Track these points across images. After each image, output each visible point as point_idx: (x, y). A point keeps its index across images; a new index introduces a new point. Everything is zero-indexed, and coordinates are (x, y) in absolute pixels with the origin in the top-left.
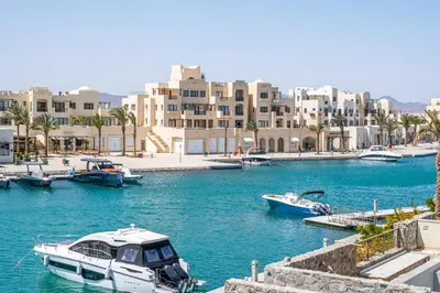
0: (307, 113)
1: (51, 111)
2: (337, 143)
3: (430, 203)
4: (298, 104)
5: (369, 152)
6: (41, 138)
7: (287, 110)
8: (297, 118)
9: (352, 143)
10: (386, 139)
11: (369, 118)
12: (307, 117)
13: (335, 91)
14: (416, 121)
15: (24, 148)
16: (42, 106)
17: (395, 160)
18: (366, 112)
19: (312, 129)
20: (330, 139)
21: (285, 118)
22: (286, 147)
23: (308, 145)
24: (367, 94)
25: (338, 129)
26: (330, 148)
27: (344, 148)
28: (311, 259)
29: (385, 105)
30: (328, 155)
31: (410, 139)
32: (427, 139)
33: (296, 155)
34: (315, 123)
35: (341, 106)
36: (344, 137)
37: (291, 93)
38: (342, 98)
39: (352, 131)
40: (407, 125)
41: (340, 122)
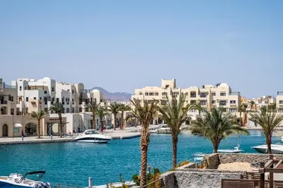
0: (29, 100)
2: (55, 128)
3: (135, 178)
4: (20, 93)
5: (83, 135)
7: (11, 99)
8: (20, 106)
9: (69, 128)
10: (97, 125)
11: (83, 105)
12: (28, 105)
13: (53, 82)
14: (123, 108)
17: (106, 142)
18: (81, 100)
19: (34, 115)
20: (49, 125)
21: (9, 106)
22: (10, 132)
23: (30, 130)
24: (81, 85)
25: (56, 116)
26: (50, 132)
27: (62, 131)
29: (96, 94)
30: (48, 138)
31: (119, 124)
32: (132, 124)
33: (19, 140)
34: (36, 110)
35: (58, 95)
36: (62, 123)
37: (13, 84)
38: (59, 88)
39: (69, 117)
40: (115, 112)
41: (59, 109)
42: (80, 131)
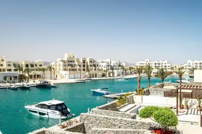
0: (103, 66)
1: (30, 67)
2: (111, 75)
3: (136, 91)
4: (100, 64)
5: (120, 77)
6: (27, 75)
7: (98, 66)
8: (100, 68)
9: (116, 75)
10: (124, 74)
11: (120, 67)
12: (103, 68)
13: (111, 60)
14: (133, 68)
15: (22, 78)
16: (27, 66)
17: (127, 79)
18: (119, 66)
19: (105, 71)
20: (109, 74)
21: (97, 68)
22: (97, 76)
23: (104, 75)
24: (119, 61)
25: (112, 71)
26: (110, 76)
27: (113, 76)
28: (104, 107)
29: (124, 64)
30: (109, 78)
31: (131, 73)
32: (135, 73)
33: (100, 78)
34: (105, 69)
35: (112, 64)
36: (113, 74)
37: (98, 61)
38: (112, 62)
39: (115, 71)
40: (130, 69)
41: (112, 69)
42: (119, 76)
